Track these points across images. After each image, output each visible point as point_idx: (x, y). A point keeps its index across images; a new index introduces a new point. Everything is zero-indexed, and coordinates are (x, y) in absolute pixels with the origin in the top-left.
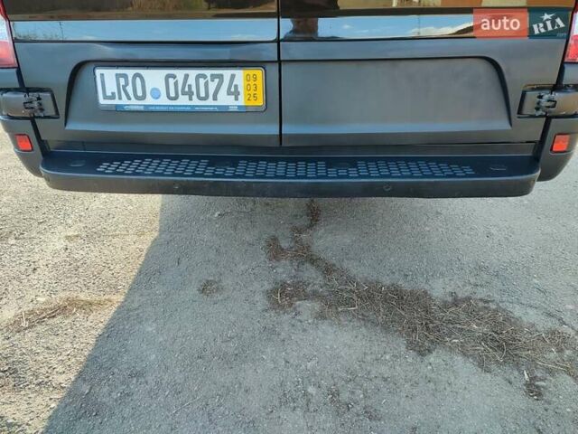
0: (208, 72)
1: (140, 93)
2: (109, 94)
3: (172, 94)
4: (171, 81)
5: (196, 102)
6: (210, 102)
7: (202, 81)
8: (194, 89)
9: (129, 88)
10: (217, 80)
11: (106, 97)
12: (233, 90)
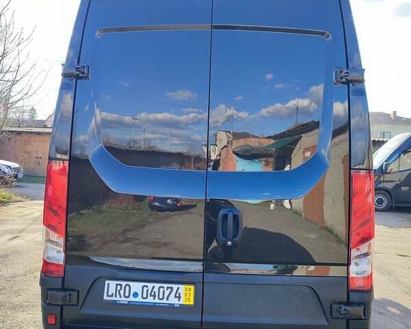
0: (166, 286)
1: (127, 295)
2: (110, 294)
3: (145, 296)
4: (145, 289)
5: (157, 300)
6: (165, 301)
7: (162, 290)
8: (157, 294)
9: (122, 292)
10: (170, 290)
11: (108, 296)
12: (177, 295)
